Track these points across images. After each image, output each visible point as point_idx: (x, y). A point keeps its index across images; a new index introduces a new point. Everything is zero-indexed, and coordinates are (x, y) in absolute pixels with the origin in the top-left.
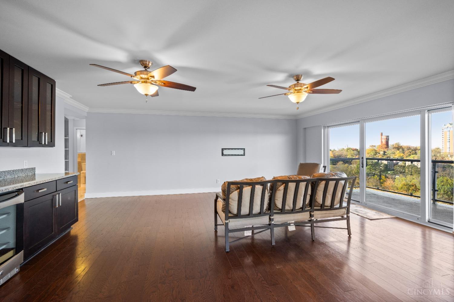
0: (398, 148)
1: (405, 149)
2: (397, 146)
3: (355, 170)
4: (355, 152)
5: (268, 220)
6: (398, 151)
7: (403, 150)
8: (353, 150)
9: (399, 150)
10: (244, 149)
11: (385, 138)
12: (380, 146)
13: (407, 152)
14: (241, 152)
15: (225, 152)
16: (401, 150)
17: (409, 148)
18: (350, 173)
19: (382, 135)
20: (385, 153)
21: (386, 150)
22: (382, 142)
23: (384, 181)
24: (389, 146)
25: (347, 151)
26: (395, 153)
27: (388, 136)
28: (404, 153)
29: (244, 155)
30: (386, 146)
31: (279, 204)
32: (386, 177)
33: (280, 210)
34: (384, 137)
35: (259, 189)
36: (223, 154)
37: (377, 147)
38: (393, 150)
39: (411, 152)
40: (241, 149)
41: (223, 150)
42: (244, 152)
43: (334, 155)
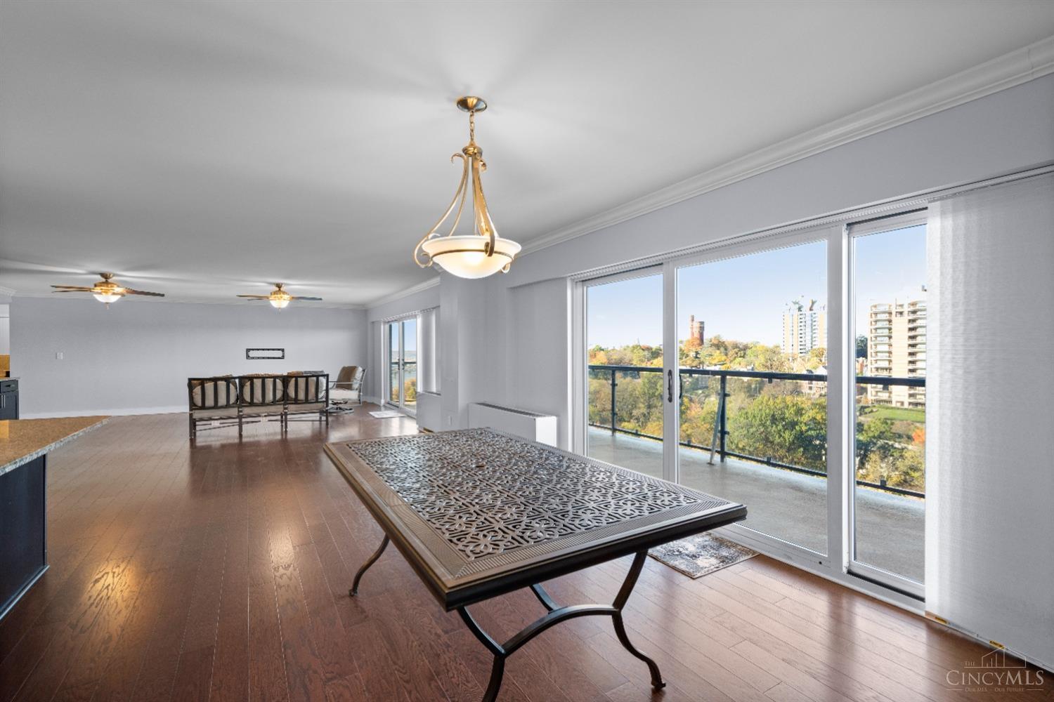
0: (719, 345)
1: (730, 348)
2: (716, 342)
3: (639, 389)
4: (646, 353)
5: (237, 412)
6: (718, 352)
7: (726, 349)
8: (643, 350)
9: (719, 349)
10: (283, 350)
11: (698, 325)
12: (689, 341)
13: (731, 353)
14: (279, 354)
15: (252, 354)
16: (722, 349)
17: (736, 346)
18: (631, 395)
19: (693, 320)
20: (698, 356)
21: (699, 350)
22: (693, 334)
23: (687, 408)
24: (705, 341)
25: (632, 351)
26: (711, 355)
27: (702, 323)
28: (726, 355)
29: (283, 357)
30: (698, 341)
31: (247, 398)
32: (691, 400)
33: (250, 403)
34: (696, 325)
35: (222, 385)
36: (248, 357)
37: (685, 343)
38: (710, 349)
39: (737, 353)
40: (279, 350)
41: (248, 350)
42: (283, 354)
43: (608, 359)
